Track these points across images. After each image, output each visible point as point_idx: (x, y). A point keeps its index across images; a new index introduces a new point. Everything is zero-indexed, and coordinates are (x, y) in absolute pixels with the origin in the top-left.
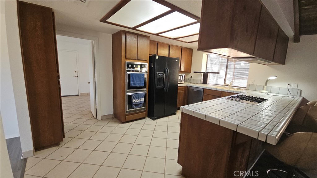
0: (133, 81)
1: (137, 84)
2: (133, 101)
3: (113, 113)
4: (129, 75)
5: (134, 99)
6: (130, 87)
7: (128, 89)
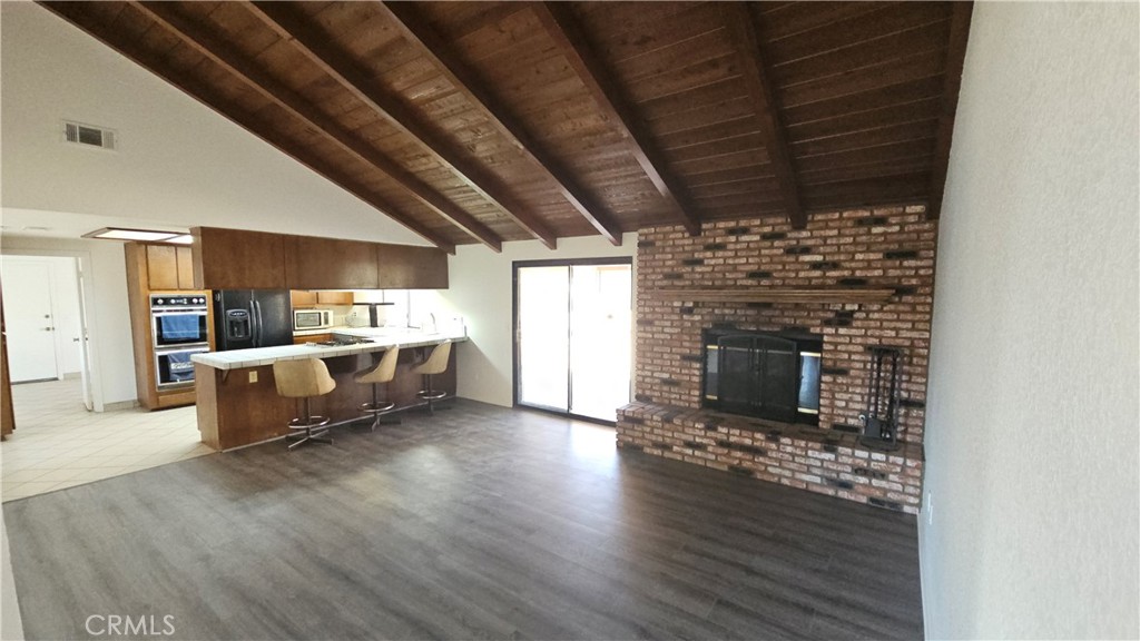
0: (170, 329)
1: (181, 333)
2: (173, 366)
3: (136, 398)
4: (159, 319)
5: (174, 362)
6: (161, 340)
7: (159, 344)
